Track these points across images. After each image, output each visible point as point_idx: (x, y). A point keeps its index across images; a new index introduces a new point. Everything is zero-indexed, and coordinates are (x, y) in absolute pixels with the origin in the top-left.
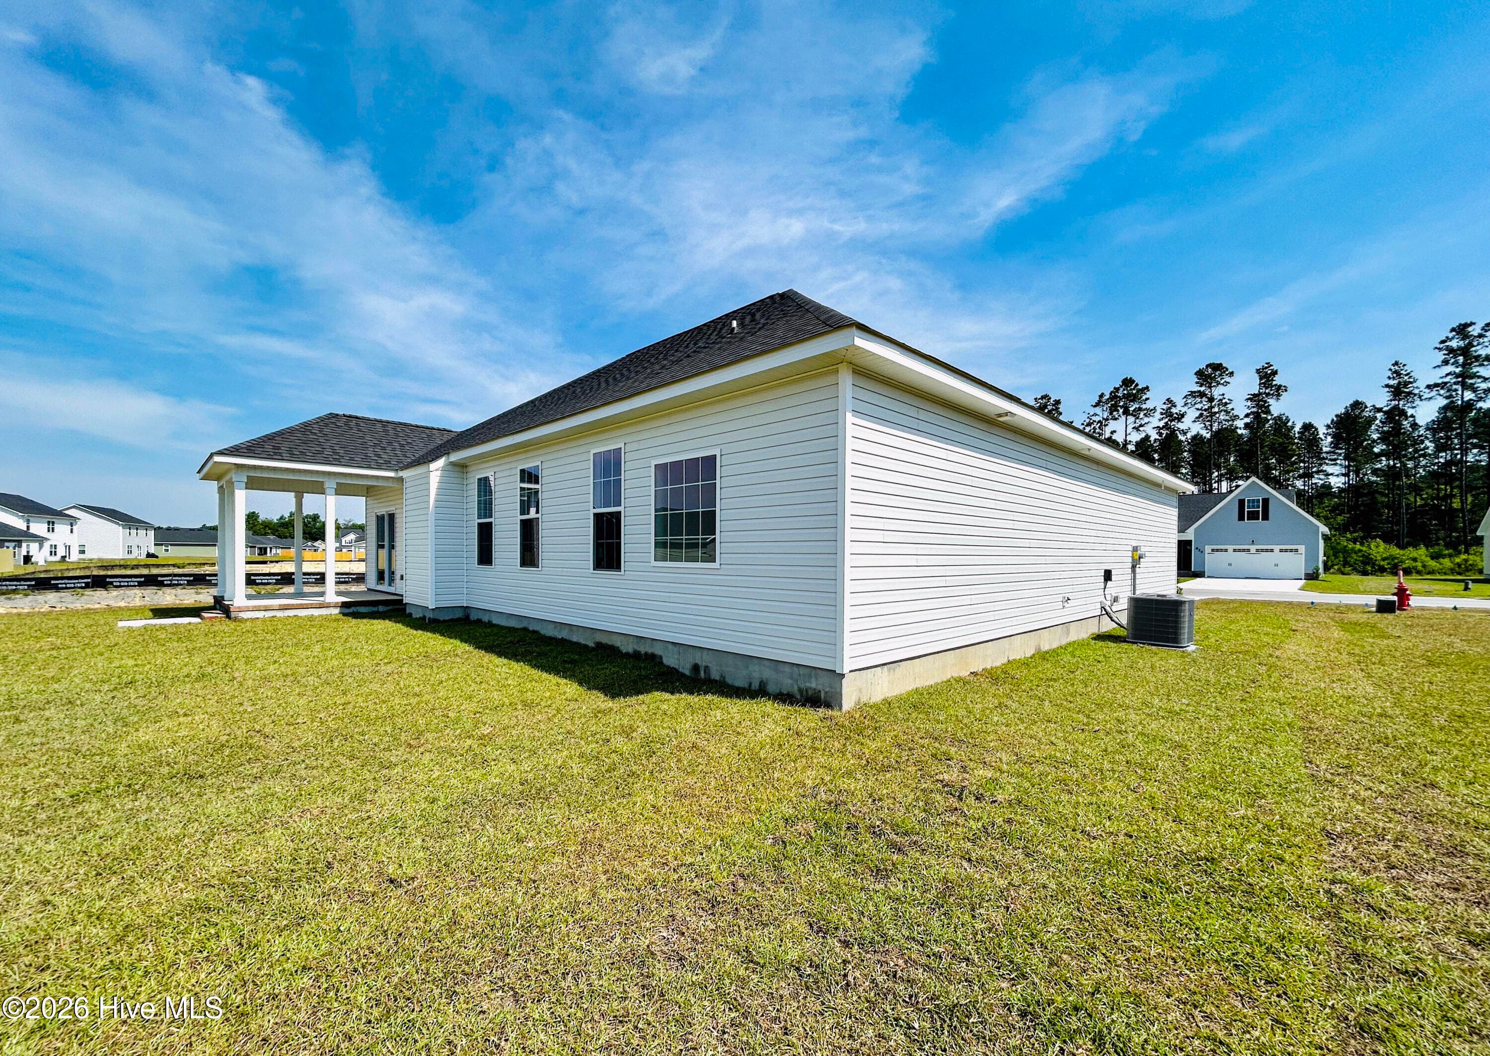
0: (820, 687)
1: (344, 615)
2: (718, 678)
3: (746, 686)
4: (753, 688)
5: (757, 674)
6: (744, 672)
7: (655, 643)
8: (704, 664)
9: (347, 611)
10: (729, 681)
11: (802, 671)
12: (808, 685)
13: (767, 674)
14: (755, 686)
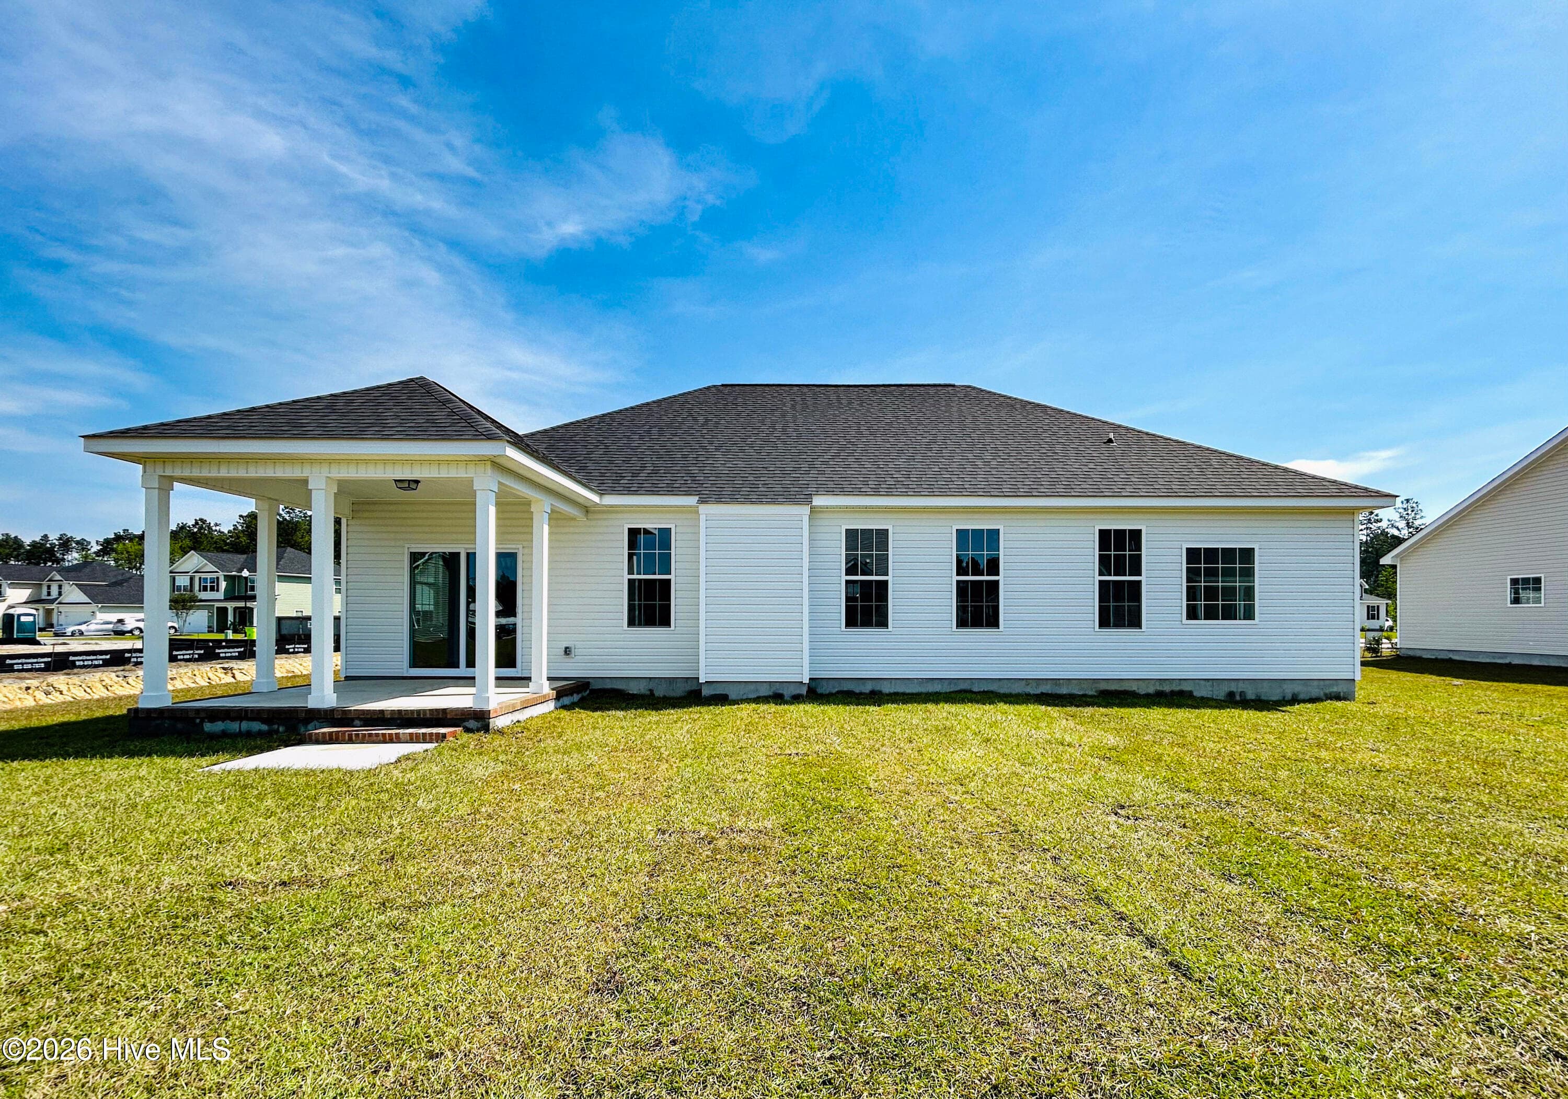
0: (1340, 690)
1: (564, 707)
2: (1253, 698)
3: (1281, 698)
4: (1286, 699)
5: (1289, 691)
6: (1278, 691)
7: (1182, 681)
8: (1240, 690)
9: (566, 701)
10: (1263, 698)
11: (1327, 682)
12: (1331, 690)
13: (1297, 688)
14: (1289, 697)
